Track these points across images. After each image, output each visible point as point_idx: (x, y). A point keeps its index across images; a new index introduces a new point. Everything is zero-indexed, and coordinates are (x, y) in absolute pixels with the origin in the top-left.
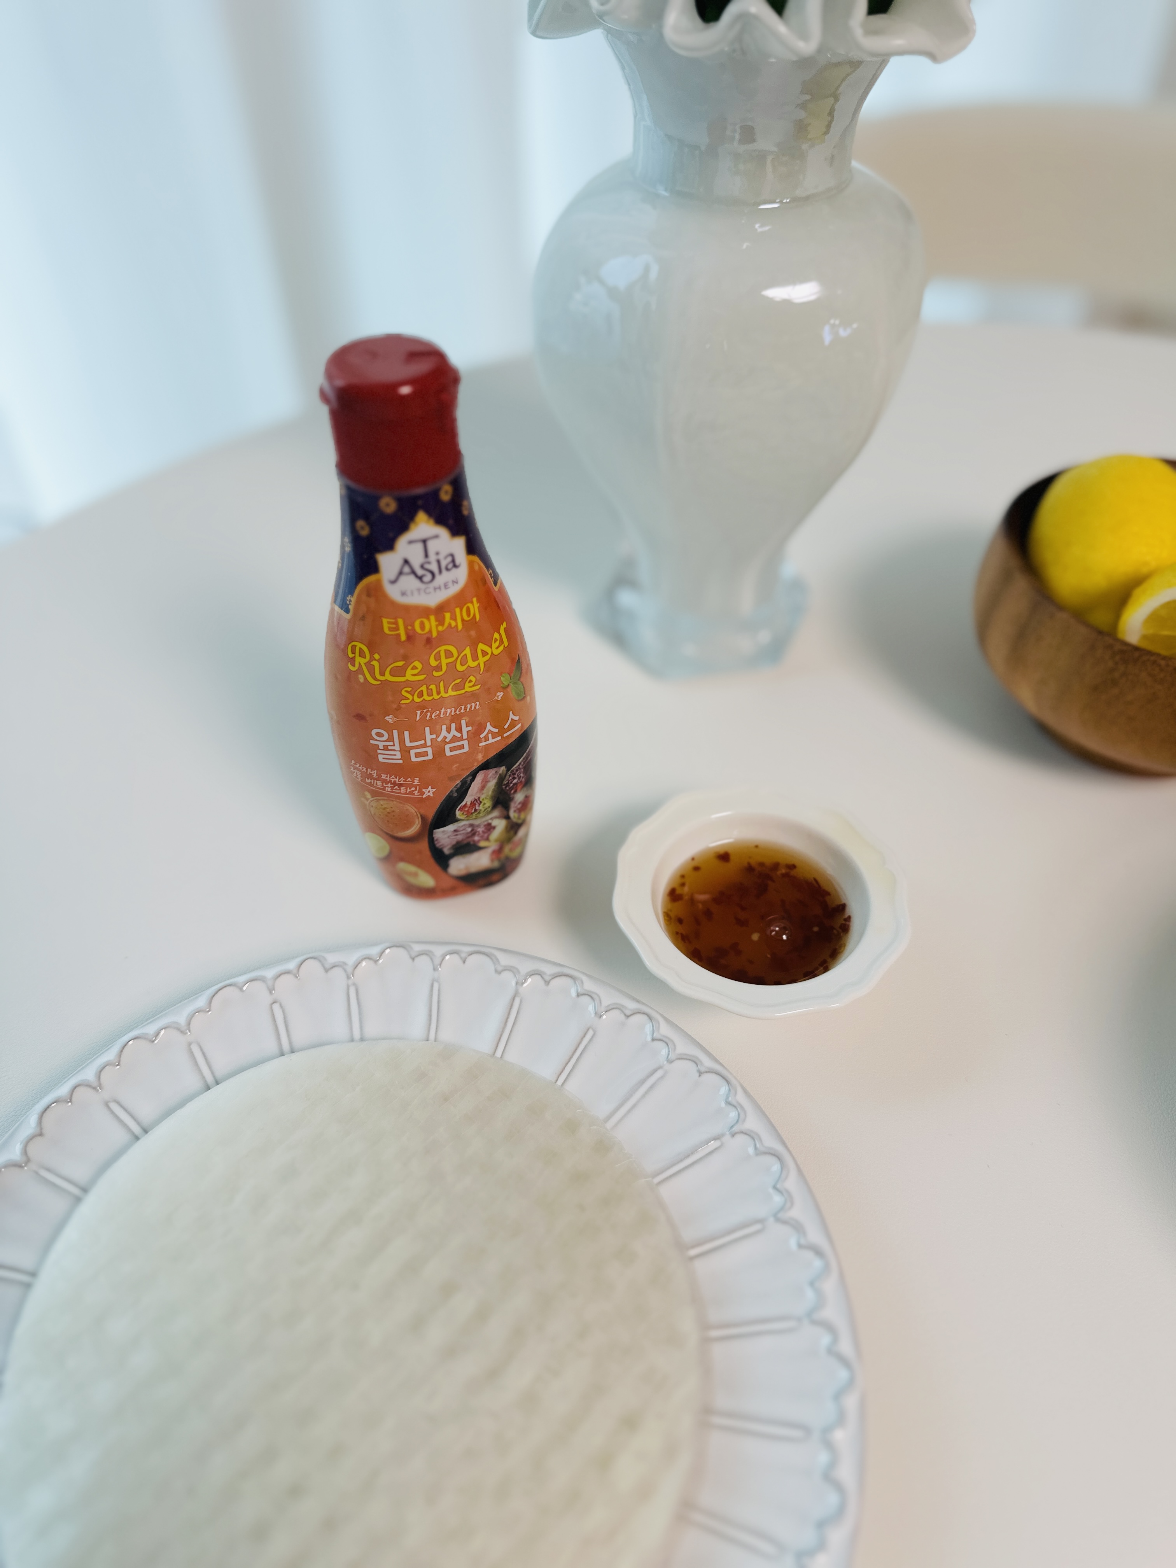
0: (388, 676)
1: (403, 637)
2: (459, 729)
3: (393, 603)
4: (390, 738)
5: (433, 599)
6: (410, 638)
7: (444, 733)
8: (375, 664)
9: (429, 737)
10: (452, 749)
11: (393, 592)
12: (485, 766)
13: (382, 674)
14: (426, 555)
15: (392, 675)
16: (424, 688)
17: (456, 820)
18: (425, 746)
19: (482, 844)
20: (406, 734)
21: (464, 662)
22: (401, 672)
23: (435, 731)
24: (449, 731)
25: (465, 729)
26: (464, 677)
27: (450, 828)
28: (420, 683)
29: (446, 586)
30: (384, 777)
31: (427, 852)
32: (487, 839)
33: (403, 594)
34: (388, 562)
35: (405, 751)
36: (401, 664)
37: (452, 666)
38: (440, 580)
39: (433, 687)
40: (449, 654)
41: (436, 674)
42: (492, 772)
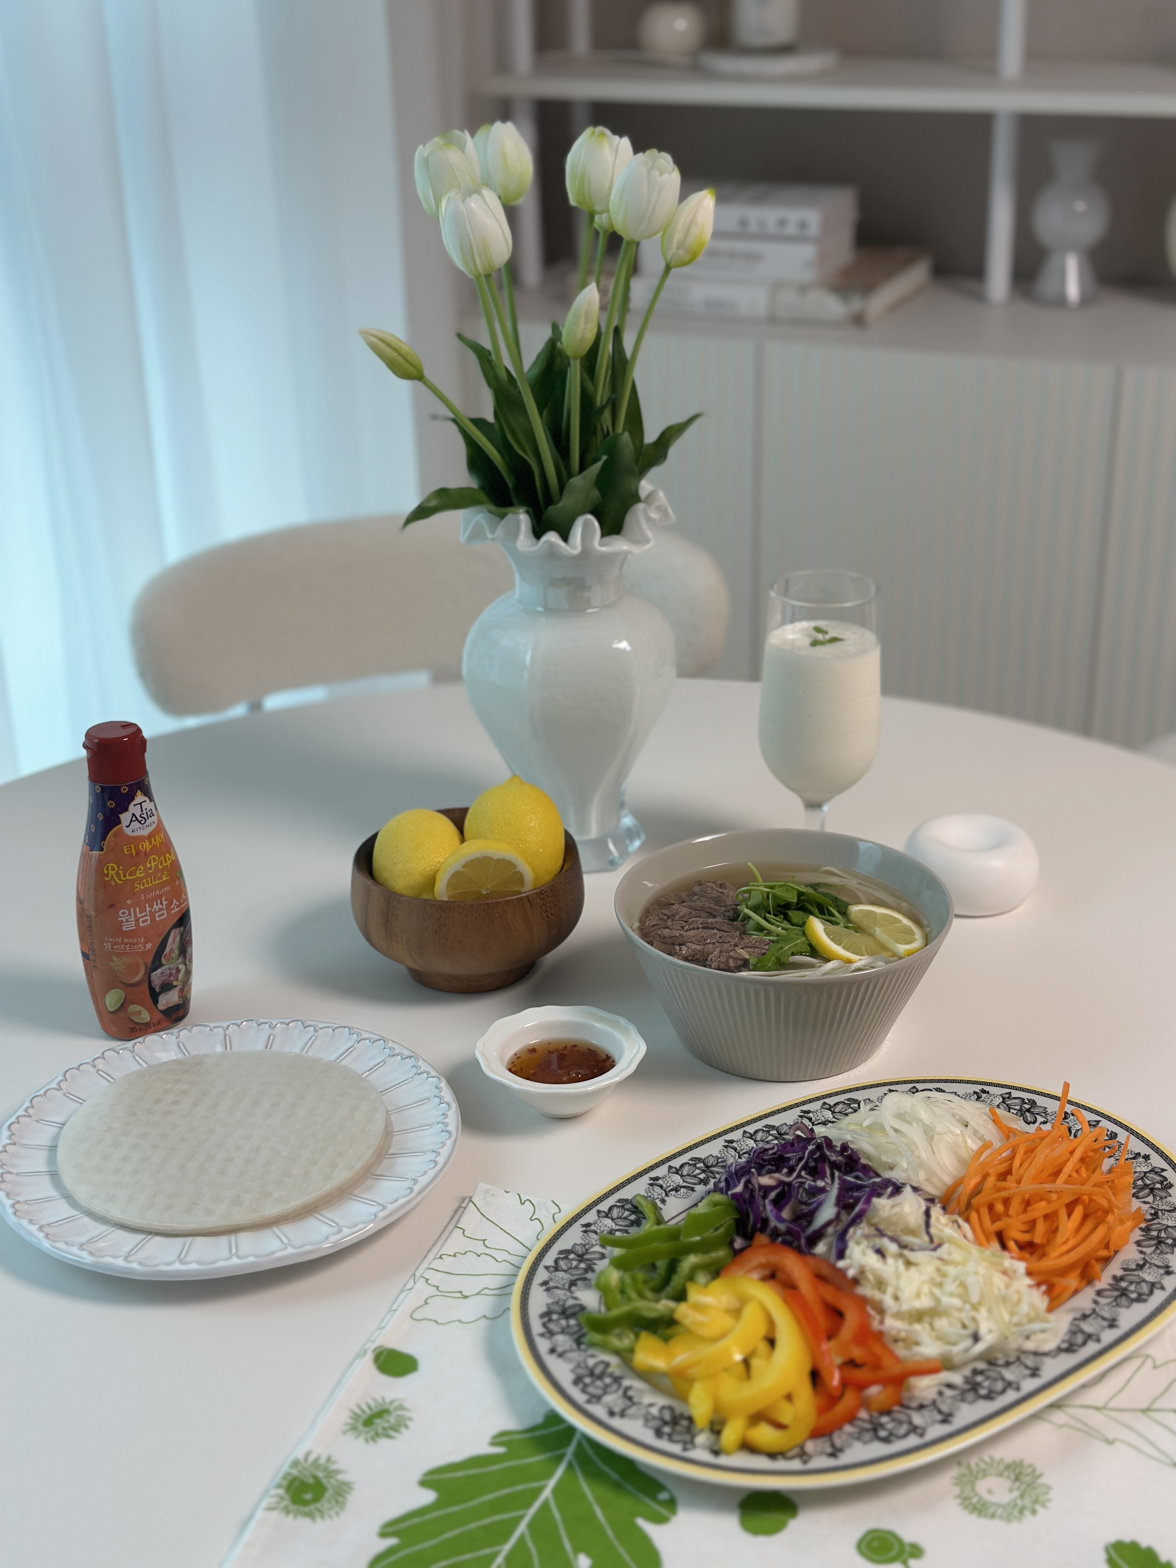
0: (128, 877)
1: (134, 854)
2: (162, 904)
4: (130, 914)
6: (138, 853)
7: (155, 906)
8: (121, 872)
9: (148, 909)
10: (159, 916)
11: (128, 831)
12: (174, 927)
13: (125, 876)
14: (142, 811)
15: (129, 875)
16: (145, 881)
17: (163, 965)
18: (146, 915)
19: (175, 983)
20: (137, 909)
21: (161, 864)
22: (133, 873)
23: (151, 906)
24: (157, 905)
25: (165, 903)
26: (162, 871)
27: (159, 971)
28: (143, 878)
29: (151, 825)
30: (125, 940)
31: (147, 991)
32: (177, 980)
34: (125, 818)
35: (137, 920)
37: (156, 866)
38: (148, 822)
39: (149, 879)
40: (155, 860)
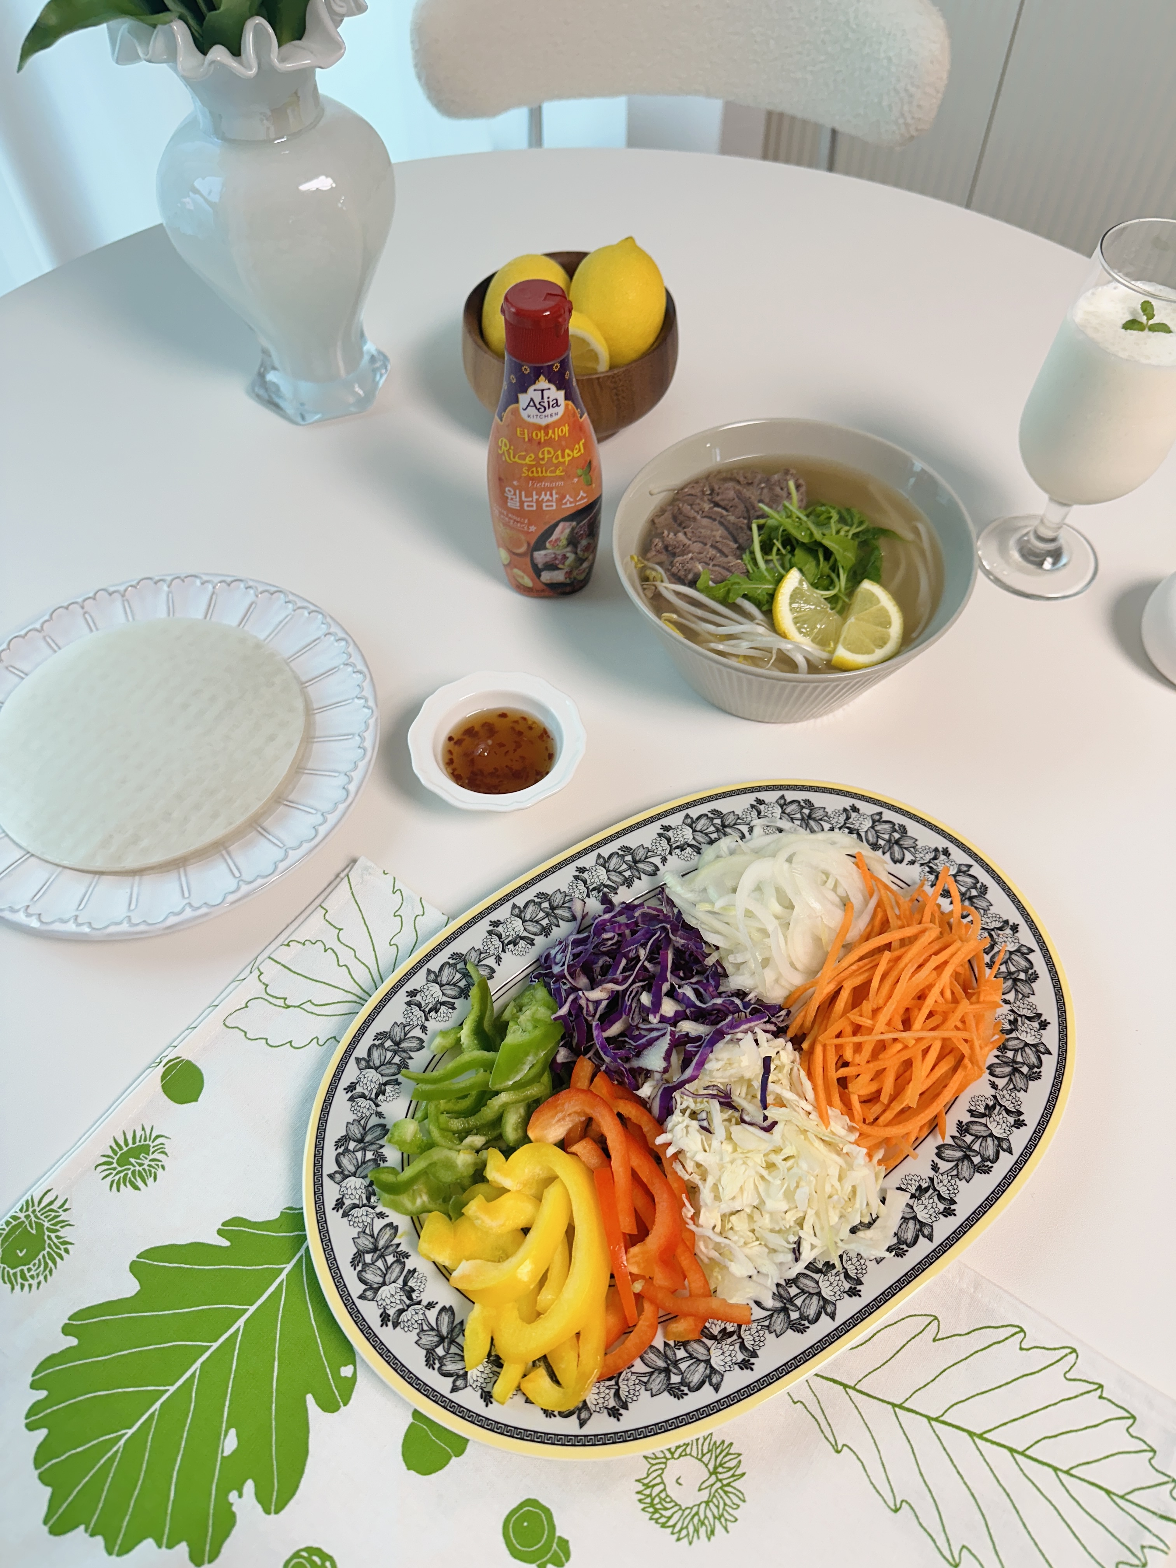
0: (517, 459)
1: (526, 439)
2: (551, 495)
3: (523, 420)
4: (515, 494)
5: (544, 422)
6: (531, 440)
7: (543, 496)
8: (511, 452)
9: (535, 497)
10: (547, 506)
11: (524, 414)
12: (565, 519)
13: (514, 457)
14: (543, 398)
15: (519, 458)
16: (534, 469)
17: (545, 548)
18: (532, 501)
19: (560, 566)
20: (523, 493)
21: (557, 458)
22: (524, 458)
23: (539, 494)
24: (546, 495)
25: (555, 496)
26: (557, 466)
27: (543, 552)
28: (533, 466)
29: (551, 415)
30: (510, 515)
31: (529, 565)
32: (563, 564)
33: (529, 416)
34: (524, 399)
35: (522, 503)
36: (523, 453)
37: (550, 459)
38: (548, 412)
39: (539, 469)
40: (549, 453)
41: (542, 462)
42: (568, 524)
